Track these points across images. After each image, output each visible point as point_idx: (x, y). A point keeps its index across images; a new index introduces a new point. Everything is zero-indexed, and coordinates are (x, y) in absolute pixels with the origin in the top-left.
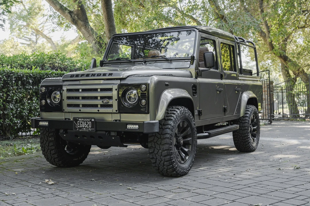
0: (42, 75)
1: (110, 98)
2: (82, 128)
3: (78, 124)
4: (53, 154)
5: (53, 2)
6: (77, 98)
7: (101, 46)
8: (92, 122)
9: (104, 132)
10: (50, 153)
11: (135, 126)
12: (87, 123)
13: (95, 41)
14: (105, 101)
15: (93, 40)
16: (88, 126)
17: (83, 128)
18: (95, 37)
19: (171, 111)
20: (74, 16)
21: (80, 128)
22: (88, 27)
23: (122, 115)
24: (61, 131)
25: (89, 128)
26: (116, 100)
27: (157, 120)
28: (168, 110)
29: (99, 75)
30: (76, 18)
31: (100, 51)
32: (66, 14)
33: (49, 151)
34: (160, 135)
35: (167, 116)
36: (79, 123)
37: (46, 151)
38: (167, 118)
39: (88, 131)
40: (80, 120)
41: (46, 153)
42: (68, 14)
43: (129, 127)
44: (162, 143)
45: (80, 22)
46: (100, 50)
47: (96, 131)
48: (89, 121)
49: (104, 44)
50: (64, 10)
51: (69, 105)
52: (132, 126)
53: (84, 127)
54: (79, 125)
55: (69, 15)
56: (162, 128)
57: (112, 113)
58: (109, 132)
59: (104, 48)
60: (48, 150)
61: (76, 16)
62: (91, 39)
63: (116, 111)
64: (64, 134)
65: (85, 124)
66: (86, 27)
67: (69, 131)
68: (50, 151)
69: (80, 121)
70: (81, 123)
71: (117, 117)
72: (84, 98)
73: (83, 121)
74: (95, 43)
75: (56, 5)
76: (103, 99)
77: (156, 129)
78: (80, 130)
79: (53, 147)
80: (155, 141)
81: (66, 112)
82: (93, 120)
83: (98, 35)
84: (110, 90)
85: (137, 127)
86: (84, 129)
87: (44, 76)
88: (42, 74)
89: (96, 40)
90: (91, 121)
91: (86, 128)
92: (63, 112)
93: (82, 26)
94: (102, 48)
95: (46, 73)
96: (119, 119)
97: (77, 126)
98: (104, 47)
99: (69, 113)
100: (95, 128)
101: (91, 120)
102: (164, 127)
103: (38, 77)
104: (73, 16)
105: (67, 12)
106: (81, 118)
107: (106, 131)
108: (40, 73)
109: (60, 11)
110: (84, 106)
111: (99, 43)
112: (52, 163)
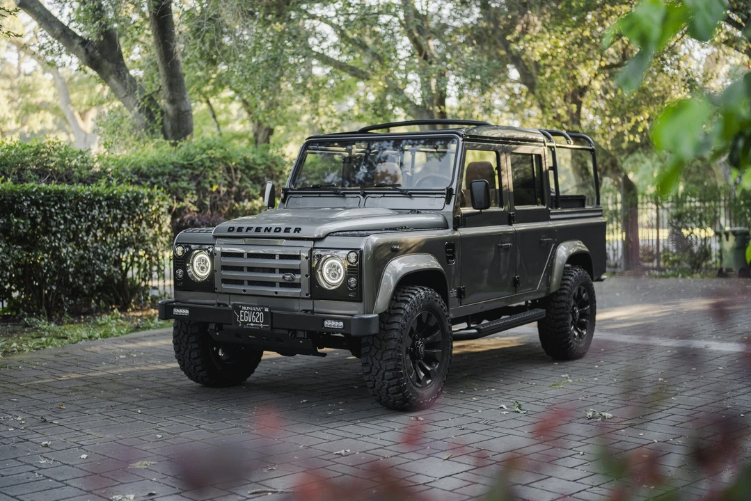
0: (16, 196)
1: (297, 271)
2: (248, 322)
3: (241, 316)
4: (195, 359)
5: (47, 19)
6: (240, 269)
7: (151, 117)
8: (265, 313)
9: (286, 332)
10: (190, 356)
11: (337, 323)
12: (256, 315)
13: (139, 106)
14: (288, 277)
15: (135, 105)
16: (258, 320)
17: (250, 323)
18: (138, 97)
19: (401, 296)
20: (93, 52)
21: (244, 323)
22: (125, 76)
23: (316, 301)
24: (212, 326)
25: (260, 323)
26: (307, 276)
27: (375, 313)
28: (397, 296)
29: (278, 230)
30: (98, 54)
31: (151, 128)
32: (76, 46)
33: (188, 351)
34: (381, 341)
35: (394, 308)
36: (243, 314)
37: (182, 352)
38: (393, 312)
39: (258, 328)
40: (244, 308)
41: (183, 355)
42: (80, 46)
43: (328, 323)
44: (384, 359)
45: (106, 63)
46: (149, 127)
47: (272, 328)
48: (260, 312)
49: (159, 113)
50: (71, 38)
51: (226, 281)
52: (333, 323)
53: (252, 322)
54: (243, 318)
55: (82, 50)
56: (384, 329)
57: (299, 298)
58: (294, 332)
59: (159, 122)
60: (186, 349)
61: (97, 51)
62: (130, 101)
63: (307, 295)
64: (217, 331)
65: (253, 316)
66: (120, 75)
67: (225, 326)
68: (190, 353)
69: (244, 311)
70: (247, 315)
71: (308, 305)
72: (251, 269)
73: (250, 311)
74: (140, 111)
75: (52, 28)
76: (283, 273)
77: (374, 330)
78: (245, 327)
79: (196, 346)
80: (372, 354)
81: (221, 293)
82: (267, 310)
83: (146, 94)
84: (297, 257)
85: (341, 324)
86: (252, 324)
87: (20, 197)
88: (16, 192)
89: (142, 103)
90: (263, 311)
91: (255, 323)
92: (215, 292)
93: (111, 73)
94: (156, 122)
95: (26, 192)
96: (312, 309)
97: (239, 319)
98: (158, 119)
99: (226, 295)
100: (270, 323)
101: (264, 309)
102: (387, 327)
103: (9, 200)
104: (91, 50)
105: (77, 41)
106: (247, 306)
107: (289, 330)
108: (12, 191)
109: (62, 39)
110: (252, 283)
111: (148, 110)
112: (190, 374)
